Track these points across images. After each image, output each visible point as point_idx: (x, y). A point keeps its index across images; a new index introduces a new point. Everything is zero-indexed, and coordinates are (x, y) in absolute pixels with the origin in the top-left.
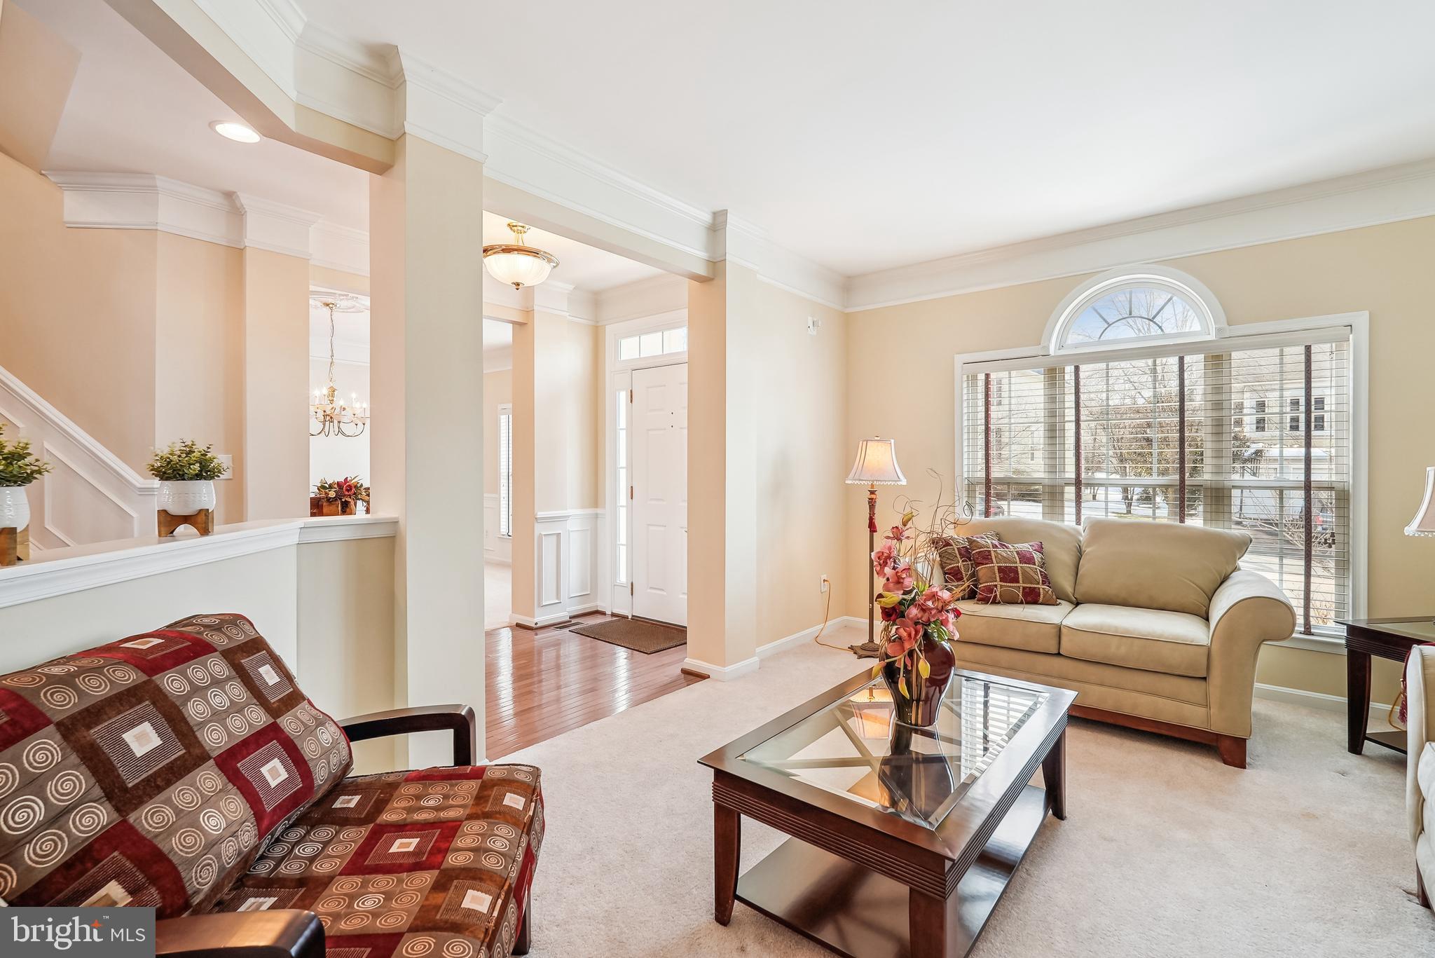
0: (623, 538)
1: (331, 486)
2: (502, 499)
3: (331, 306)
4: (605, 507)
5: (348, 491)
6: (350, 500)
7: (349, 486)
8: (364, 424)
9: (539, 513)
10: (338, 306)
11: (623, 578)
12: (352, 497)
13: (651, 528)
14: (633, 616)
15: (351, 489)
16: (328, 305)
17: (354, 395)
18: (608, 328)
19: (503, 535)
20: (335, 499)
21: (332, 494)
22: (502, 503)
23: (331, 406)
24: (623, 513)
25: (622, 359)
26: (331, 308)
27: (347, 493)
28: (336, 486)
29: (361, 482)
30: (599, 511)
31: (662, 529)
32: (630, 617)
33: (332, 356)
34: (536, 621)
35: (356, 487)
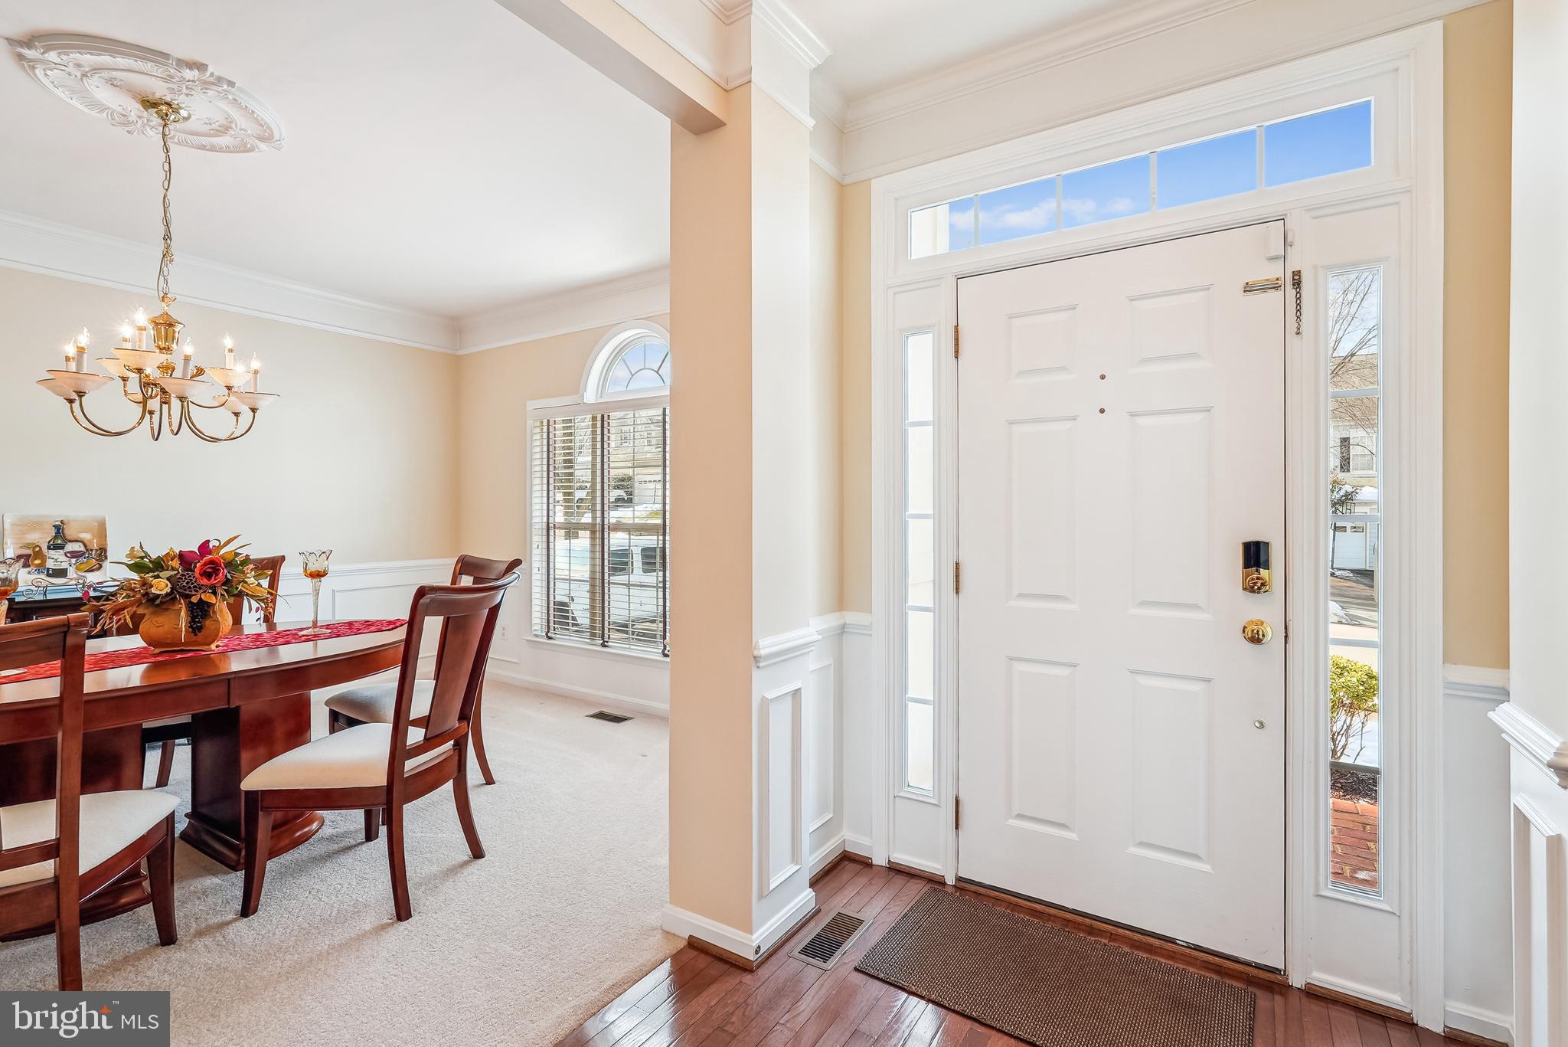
0: (920, 680)
1: (159, 565)
2: (535, 571)
3: (164, 108)
4: (869, 610)
5: (208, 576)
6: (212, 599)
7: (212, 562)
8: (254, 410)
9: (762, 643)
10: (184, 113)
11: (920, 772)
12: (219, 591)
13: (1019, 667)
14: (959, 879)
15: (216, 571)
16: (150, 104)
17: (228, 342)
18: (877, 186)
19: (537, 636)
20: (170, 599)
21: (161, 586)
22: (534, 577)
23: (162, 358)
24: (920, 630)
25: (912, 258)
26: (164, 117)
27: (204, 581)
28: (176, 563)
29: (244, 552)
30: (851, 617)
31: (1065, 672)
32: (950, 880)
33: (167, 237)
34: (755, 944)
35: (230, 564)
